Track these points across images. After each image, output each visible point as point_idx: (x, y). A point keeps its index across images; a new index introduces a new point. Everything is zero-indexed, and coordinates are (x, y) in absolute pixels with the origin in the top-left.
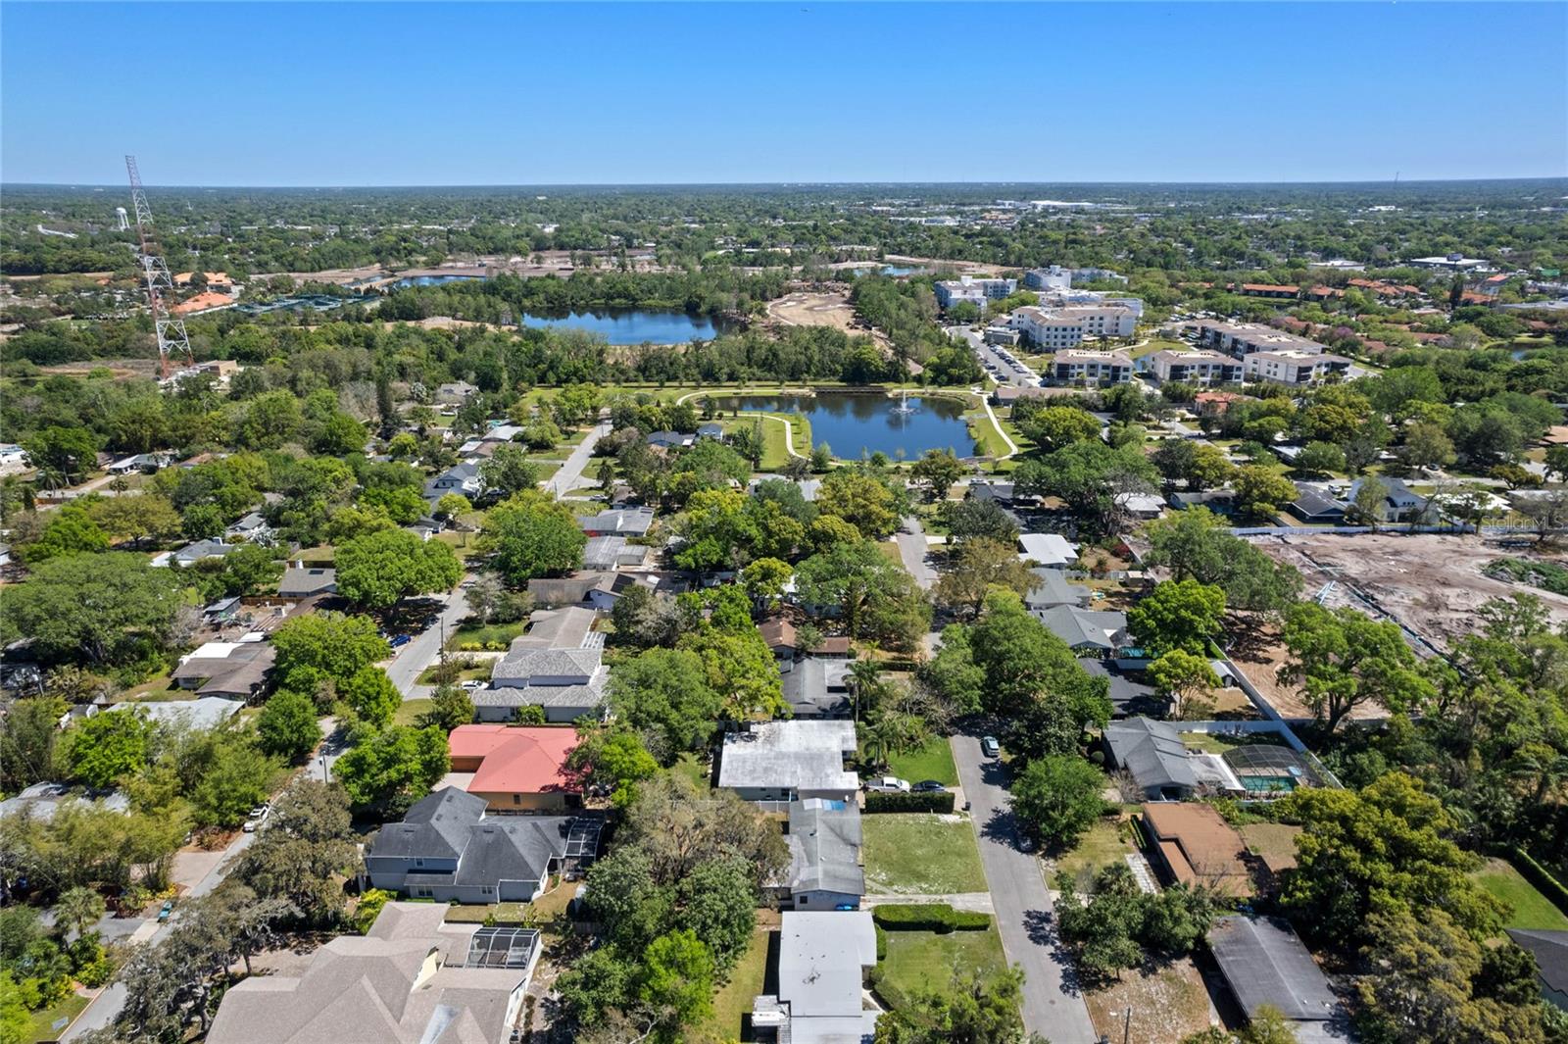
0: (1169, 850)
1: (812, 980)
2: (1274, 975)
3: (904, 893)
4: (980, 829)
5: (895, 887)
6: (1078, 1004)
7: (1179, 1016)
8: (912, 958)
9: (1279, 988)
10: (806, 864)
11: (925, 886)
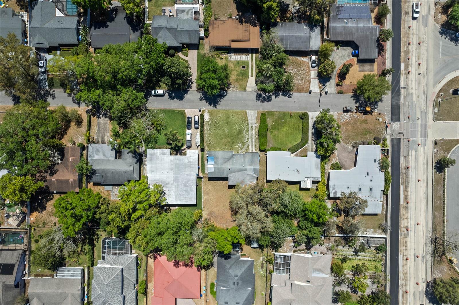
0: (234, 45)
1: (298, 171)
2: (296, 37)
3: (248, 139)
4: (212, 107)
5: (245, 141)
6: (295, 94)
7: (301, 68)
8: (278, 140)
9: (301, 38)
10: (246, 172)
11: (245, 132)
